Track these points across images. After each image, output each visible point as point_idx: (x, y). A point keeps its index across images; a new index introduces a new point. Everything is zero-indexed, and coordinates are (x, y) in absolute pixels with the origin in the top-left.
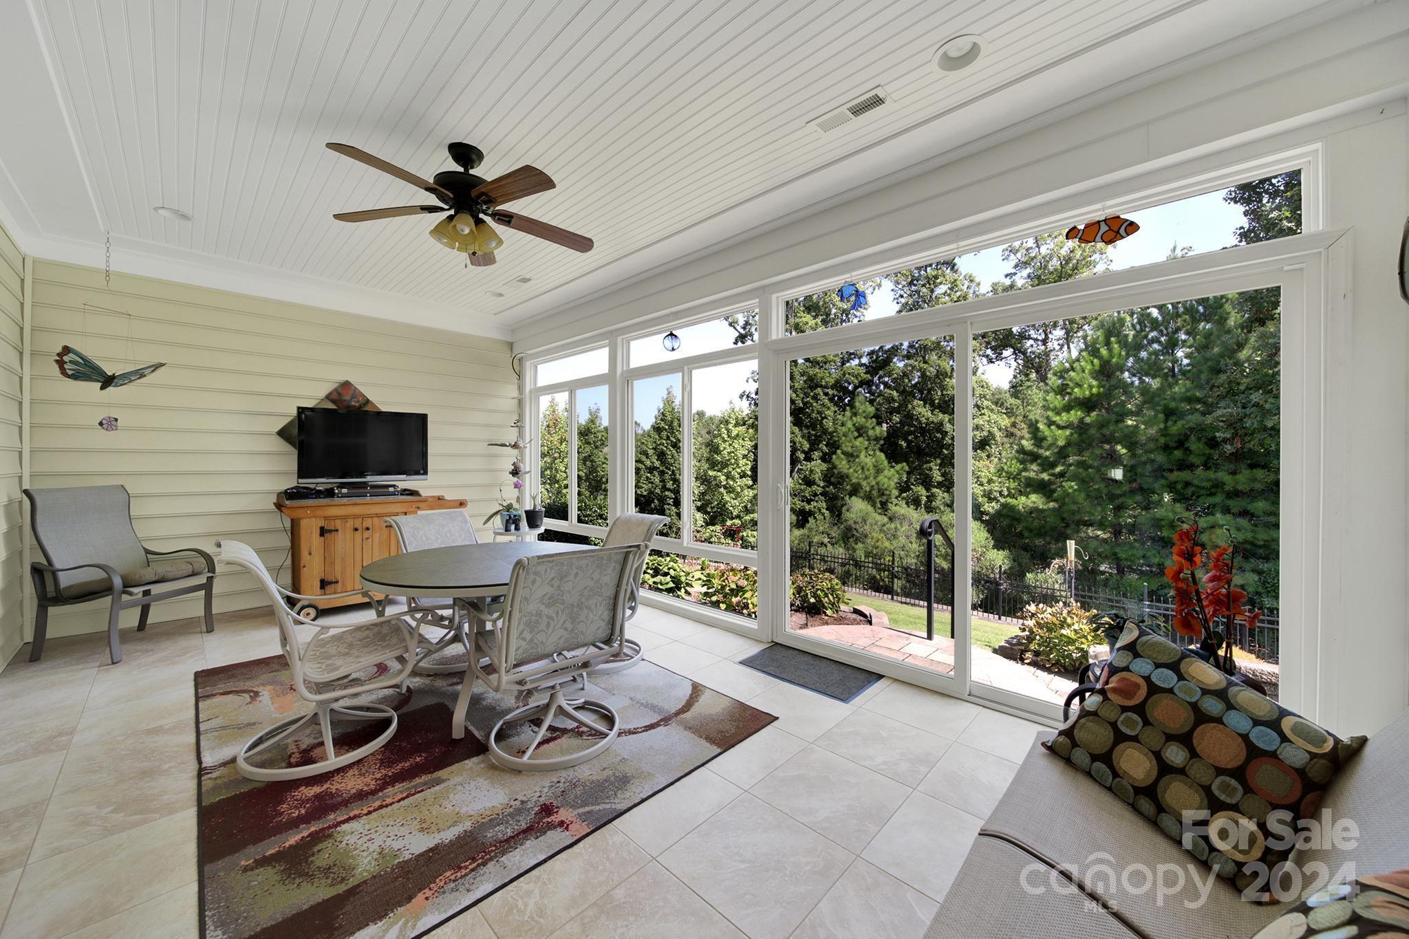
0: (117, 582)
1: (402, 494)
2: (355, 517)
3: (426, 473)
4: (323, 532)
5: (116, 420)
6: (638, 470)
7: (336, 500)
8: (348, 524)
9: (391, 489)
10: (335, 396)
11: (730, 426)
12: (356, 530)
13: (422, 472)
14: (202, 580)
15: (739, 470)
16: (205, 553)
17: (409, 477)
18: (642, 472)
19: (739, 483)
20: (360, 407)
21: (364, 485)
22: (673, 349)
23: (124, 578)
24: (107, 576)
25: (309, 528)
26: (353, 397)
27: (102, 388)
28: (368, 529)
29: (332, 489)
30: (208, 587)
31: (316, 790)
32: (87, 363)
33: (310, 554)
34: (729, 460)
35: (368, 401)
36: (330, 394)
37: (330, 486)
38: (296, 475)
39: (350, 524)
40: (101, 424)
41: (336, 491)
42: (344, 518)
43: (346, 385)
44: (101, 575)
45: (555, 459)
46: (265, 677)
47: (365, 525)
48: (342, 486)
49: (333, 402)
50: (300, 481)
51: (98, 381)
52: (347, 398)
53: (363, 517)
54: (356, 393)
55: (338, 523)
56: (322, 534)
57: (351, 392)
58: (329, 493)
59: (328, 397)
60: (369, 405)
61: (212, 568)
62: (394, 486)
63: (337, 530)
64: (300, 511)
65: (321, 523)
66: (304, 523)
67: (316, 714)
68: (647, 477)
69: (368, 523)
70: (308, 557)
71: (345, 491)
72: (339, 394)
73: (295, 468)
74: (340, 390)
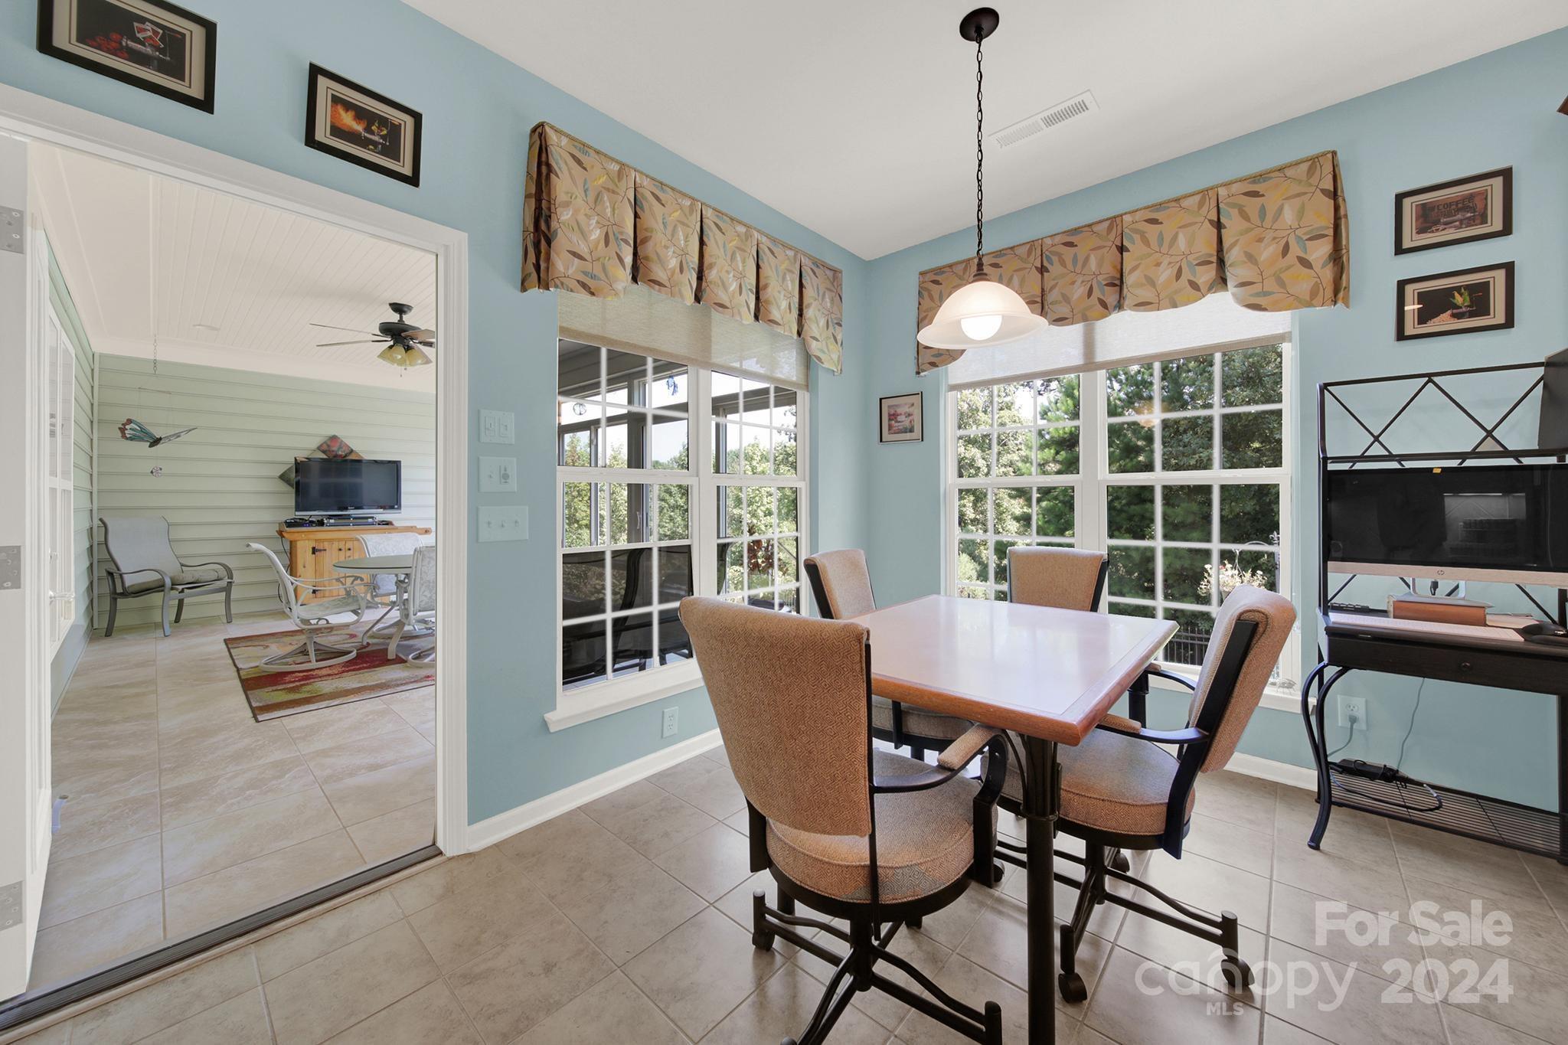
0: (168, 582)
1: (379, 524)
2: (339, 540)
3: (399, 508)
4: (314, 551)
5: (161, 469)
6: (661, 509)
7: (324, 528)
8: (334, 545)
9: (370, 520)
10: (325, 447)
11: (754, 463)
12: (340, 550)
13: (396, 507)
14: (223, 583)
15: (763, 508)
16: (227, 567)
17: (385, 511)
18: (665, 511)
19: (763, 522)
20: (346, 456)
21: (348, 517)
22: (580, 414)
23: (172, 579)
24: (161, 577)
25: (304, 547)
26: (340, 447)
27: (150, 446)
28: (349, 549)
29: (322, 520)
30: (227, 589)
31: (305, 674)
32: (143, 430)
33: (304, 567)
34: (754, 498)
35: (352, 451)
36: (321, 445)
37: (320, 518)
38: (294, 510)
39: (336, 545)
40: (152, 472)
41: (325, 521)
42: (331, 541)
43: (334, 438)
44: (157, 576)
45: (574, 497)
46: (271, 640)
47: (348, 546)
48: (330, 517)
49: (324, 452)
50: (297, 513)
51: (147, 441)
52: (335, 449)
53: (346, 540)
54: (342, 445)
55: (326, 545)
56: (314, 553)
57: (338, 444)
58: (321, 523)
59: (319, 448)
60: (353, 454)
61: (231, 577)
62: (372, 518)
63: (325, 550)
64: (296, 535)
65: (313, 544)
66: (299, 544)
67: (305, 644)
68: (671, 516)
69: (349, 545)
70: (303, 569)
71: (332, 521)
72: (328, 446)
73: (293, 504)
74: (329, 443)
